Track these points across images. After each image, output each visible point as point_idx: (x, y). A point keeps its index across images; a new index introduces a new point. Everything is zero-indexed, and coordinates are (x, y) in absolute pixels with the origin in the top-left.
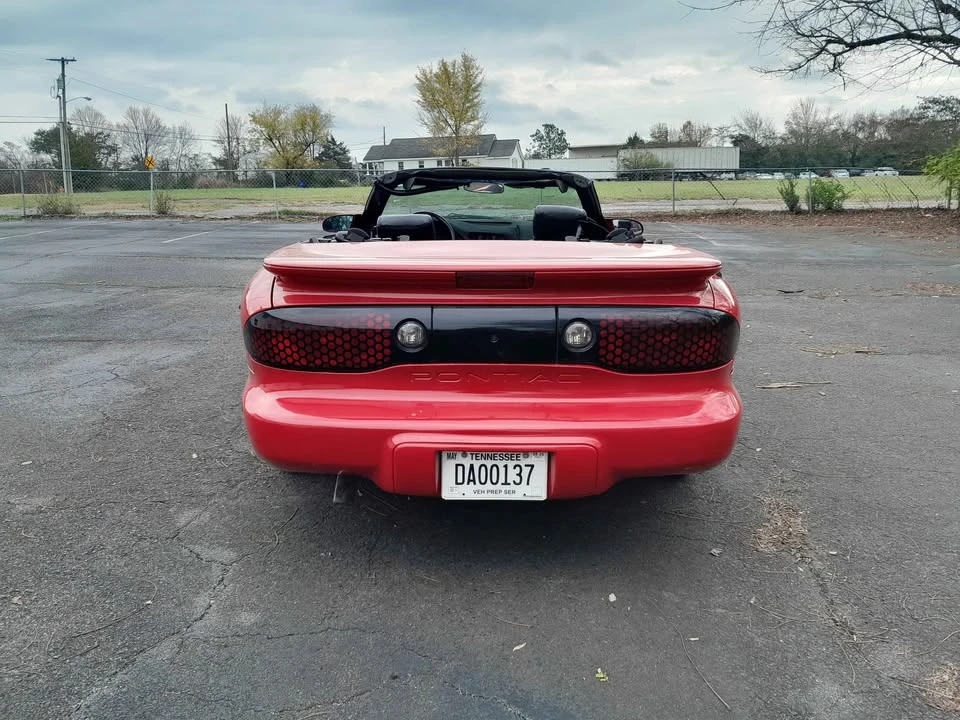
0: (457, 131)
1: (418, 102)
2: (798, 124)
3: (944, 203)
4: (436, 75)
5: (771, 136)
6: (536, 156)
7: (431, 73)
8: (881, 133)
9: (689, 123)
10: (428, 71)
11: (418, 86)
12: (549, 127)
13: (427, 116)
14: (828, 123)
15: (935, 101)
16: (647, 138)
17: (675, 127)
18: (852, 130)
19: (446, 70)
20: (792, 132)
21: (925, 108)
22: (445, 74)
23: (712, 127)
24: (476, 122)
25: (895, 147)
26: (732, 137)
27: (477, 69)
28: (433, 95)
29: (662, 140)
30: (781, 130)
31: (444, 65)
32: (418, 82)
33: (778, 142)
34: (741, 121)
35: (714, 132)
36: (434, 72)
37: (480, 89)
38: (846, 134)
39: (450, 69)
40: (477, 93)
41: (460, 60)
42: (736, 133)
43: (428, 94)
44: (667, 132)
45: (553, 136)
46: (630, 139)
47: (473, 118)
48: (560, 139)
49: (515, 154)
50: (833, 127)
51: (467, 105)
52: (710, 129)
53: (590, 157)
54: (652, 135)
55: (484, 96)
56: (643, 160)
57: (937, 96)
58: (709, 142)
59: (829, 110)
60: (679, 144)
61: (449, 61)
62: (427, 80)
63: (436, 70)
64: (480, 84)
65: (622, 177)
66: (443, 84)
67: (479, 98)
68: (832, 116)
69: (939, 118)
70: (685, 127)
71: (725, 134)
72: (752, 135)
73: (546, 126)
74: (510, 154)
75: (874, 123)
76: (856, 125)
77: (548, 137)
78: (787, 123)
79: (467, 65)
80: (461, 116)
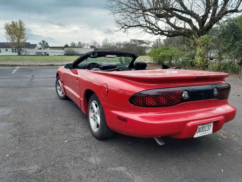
0: (18, 41)
1: (5, 32)
2: (105, 44)
3: (150, 62)
4: (11, 25)
5: (99, 46)
6: (40, 49)
7: (9, 24)
8: (122, 46)
9: (80, 42)
10: (8, 24)
11: (5, 28)
12: (44, 41)
13: (9, 36)
14: (111, 44)
15: (133, 40)
16: (70, 45)
17: (76, 43)
18: (116, 46)
19: (14, 24)
20: (104, 45)
21: (131, 41)
22: (14, 25)
23: (85, 43)
24: (24, 39)
25: (125, 50)
26: (90, 46)
27: (24, 24)
28: (10, 31)
29: (73, 46)
30: (101, 45)
31: (13, 22)
32: (5, 26)
33: (101, 48)
34: (92, 42)
35: (86, 45)
36: (10, 24)
37: (25, 30)
38: (115, 46)
39: (15, 24)
40: (24, 31)
41: (18, 22)
42: (91, 45)
43: (8, 30)
44: (75, 44)
45: (44, 44)
46: (65, 45)
47: (23, 38)
48: (47, 45)
49: (36, 48)
50: (112, 45)
51: (21, 34)
52: (85, 44)
53: (55, 50)
54: (71, 45)
55: (26, 32)
56: (71, 51)
57: (133, 39)
58: (85, 47)
59: (111, 41)
60: (78, 47)
61: (15, 21)
62: (8, 26)
63: (11, 23)
64: (25, 29)
65: (65, 55)
66: (13, 28)
67: (25, 32)
68: (112, 42)
69: (134, 44)
70: (79, 43)
71: (89, 45)
72: (95, 46)
73: (42, 41)
74: (35, 48)
75: (120, 44)
76: (117, 45)
77: (43, 44)
78: (102, 43)
79: (21, 23)
80: (19, 37)
